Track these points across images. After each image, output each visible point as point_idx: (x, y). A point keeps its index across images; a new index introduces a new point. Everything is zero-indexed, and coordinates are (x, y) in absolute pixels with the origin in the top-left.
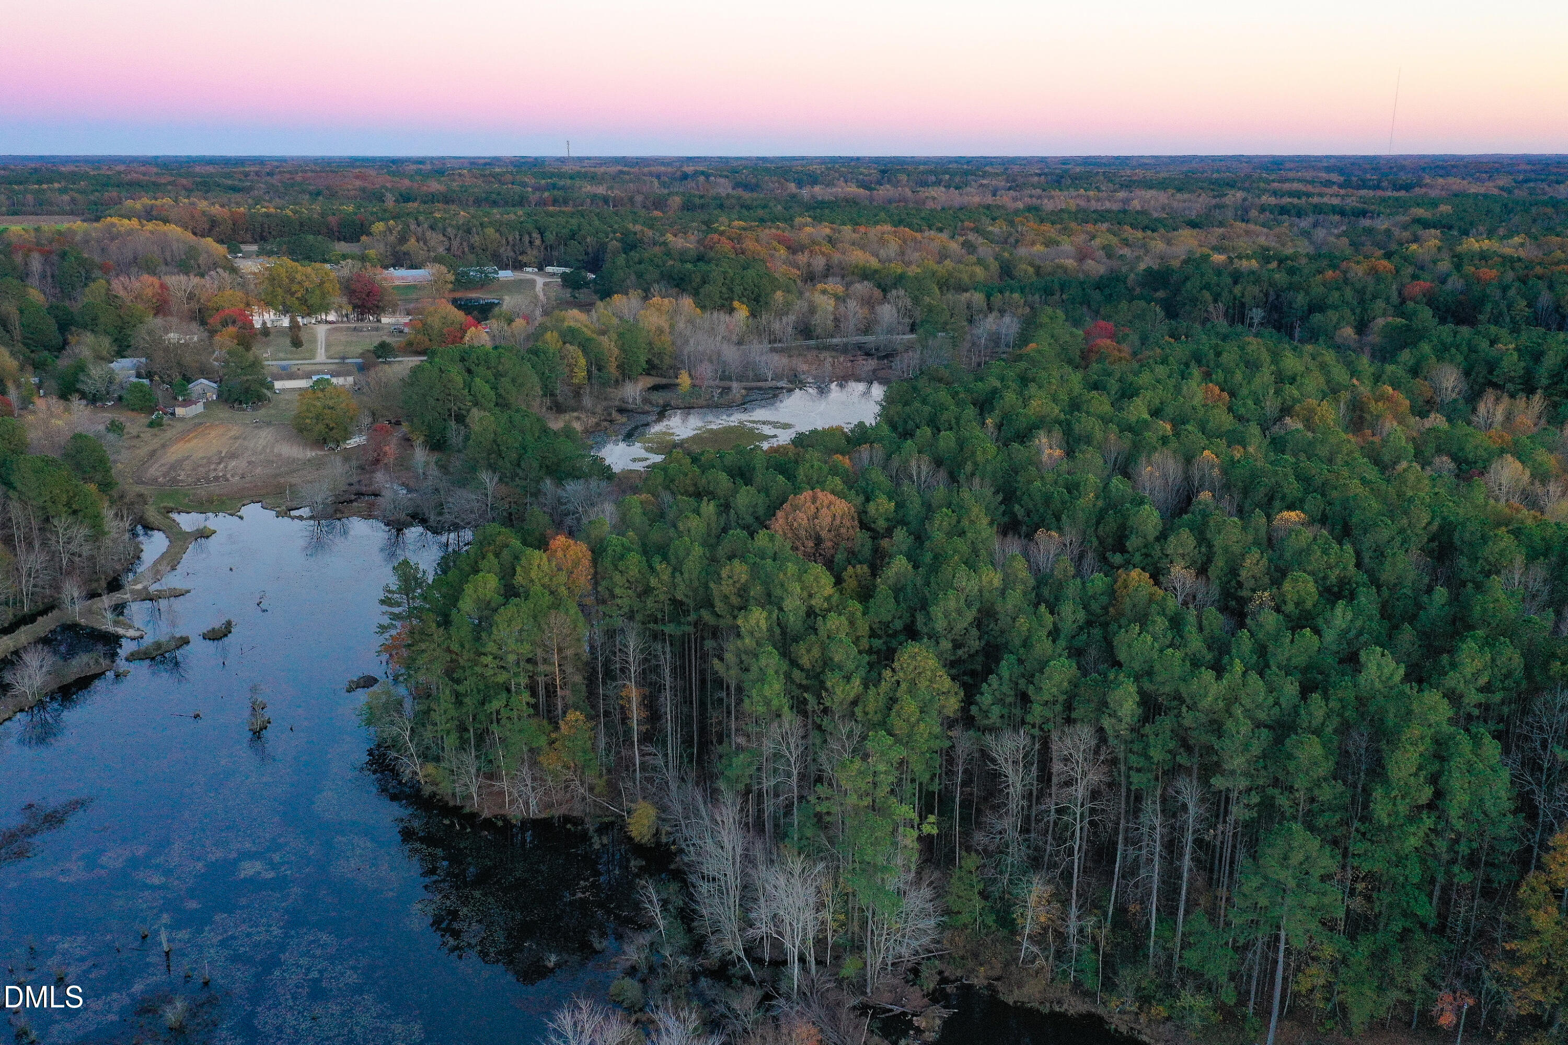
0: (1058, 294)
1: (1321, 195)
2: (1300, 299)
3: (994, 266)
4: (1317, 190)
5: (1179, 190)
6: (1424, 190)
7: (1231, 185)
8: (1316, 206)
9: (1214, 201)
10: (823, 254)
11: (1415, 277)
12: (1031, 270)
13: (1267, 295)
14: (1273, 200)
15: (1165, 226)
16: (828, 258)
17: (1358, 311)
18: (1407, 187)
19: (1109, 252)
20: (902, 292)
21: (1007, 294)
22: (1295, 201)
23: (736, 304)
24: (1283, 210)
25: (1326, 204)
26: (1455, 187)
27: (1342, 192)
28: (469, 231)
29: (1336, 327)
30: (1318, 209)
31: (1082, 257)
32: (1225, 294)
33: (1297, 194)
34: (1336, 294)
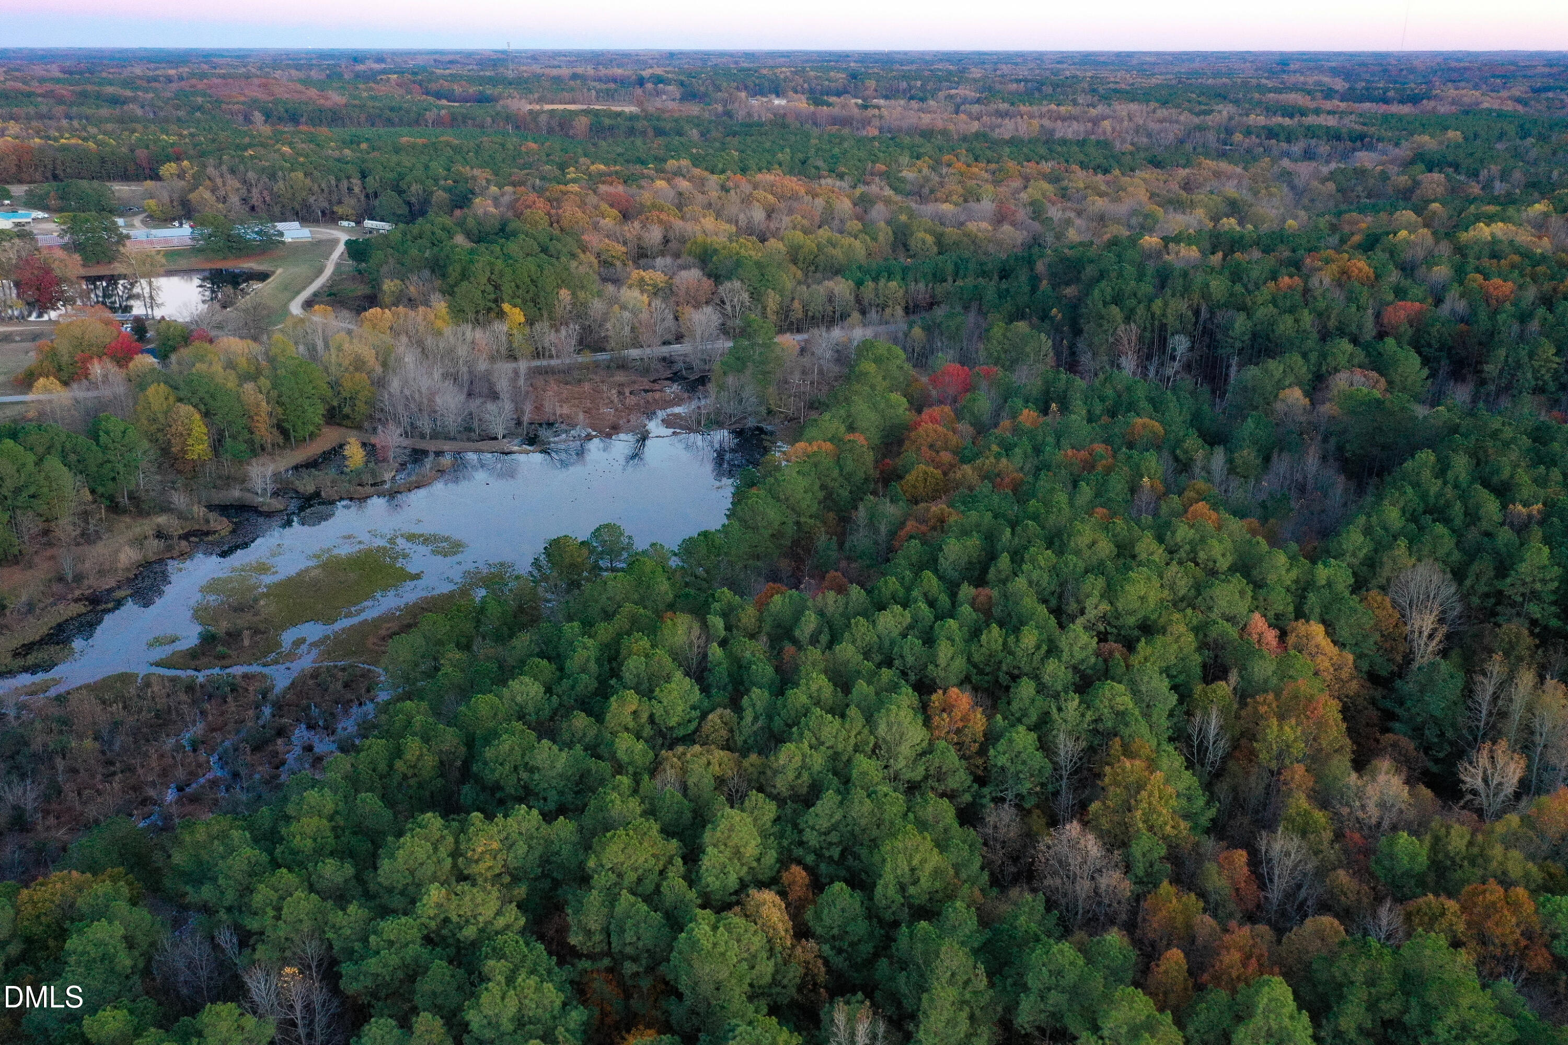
0: (950, 279)
1: (1317, 112)
2: (1240, 324)
3: (885, 234)
4: (1312, 105)
5: (1164, 103)
6: (1432, 103)
7: (1222, 96)
8: (1308, 128)
9: (1196, 120)
10: (660, 222)
11: (1400, 293)
12: (930, 239)
13: (1197, 313)
14: (1262, 120)
15: (1120, 165)
16: (667, 227)
17: (1313, 357)
18: (1414, 100)
19: (1037, 212)
20: (737, 284)
21: (882, 282)
22: (1287, 121)
23: (506, 307)
24: (1271, 133)
25: (1320, 126)
26: (1466, 100)
27: (1343, 105)
28: (273, 176)
29: (1280, 386)
30: (1311, 132)
31: (1000, 218)
32: (1141, 311)
33: (1290, 111)
34: (1289, 320)
